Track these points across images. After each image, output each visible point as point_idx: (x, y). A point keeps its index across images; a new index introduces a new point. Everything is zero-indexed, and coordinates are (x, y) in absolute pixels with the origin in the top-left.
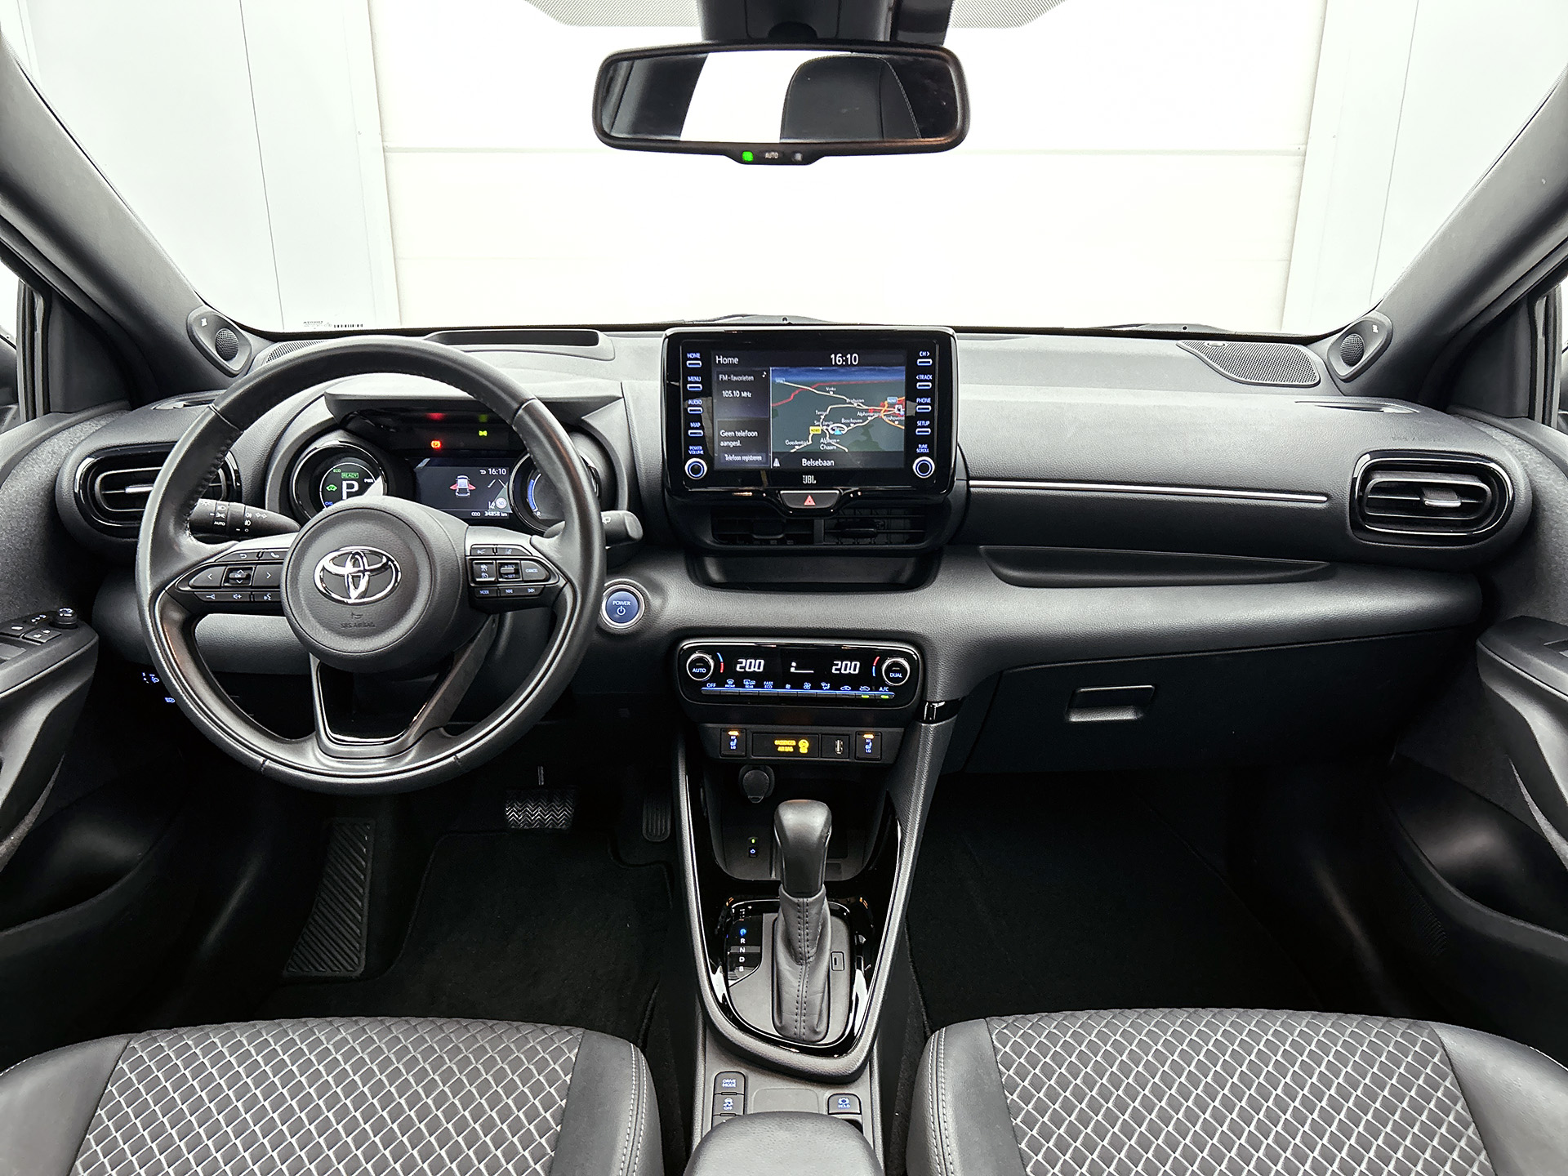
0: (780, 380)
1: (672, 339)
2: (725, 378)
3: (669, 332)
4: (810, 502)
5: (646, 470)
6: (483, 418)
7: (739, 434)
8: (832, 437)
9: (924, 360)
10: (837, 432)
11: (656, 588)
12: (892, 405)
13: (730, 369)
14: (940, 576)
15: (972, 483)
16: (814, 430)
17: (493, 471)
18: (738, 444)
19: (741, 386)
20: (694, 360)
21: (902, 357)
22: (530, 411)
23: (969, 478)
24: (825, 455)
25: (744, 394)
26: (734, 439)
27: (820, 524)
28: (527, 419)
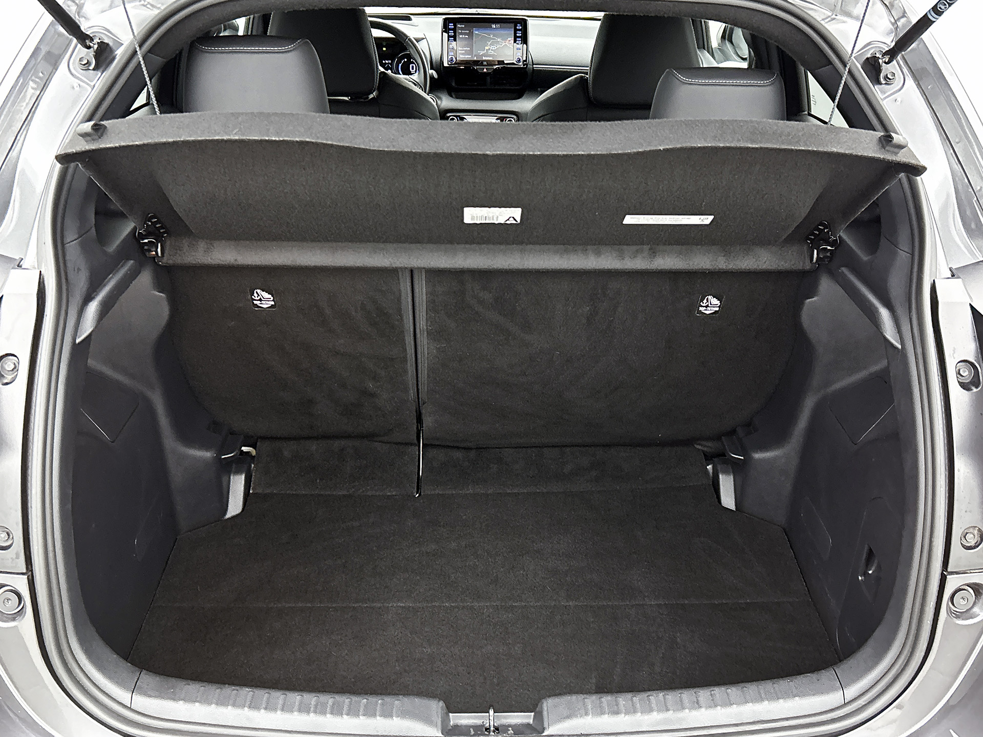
0: (477, 32)
1: (445, 20)
2: (460, 31)
3: (444, 17)
4: (485, 70)
5: (436, 61)
6: (384, 44)
7: (465, 49)
8: (492, 50)
9: (519, 27)
10: (494, 49)
11: (440, 98)
12: (509, 41)
13: (462, 29)
14: (523, 97)
15: (534, 66)
16: (487, 48)
17: (387, 62)
18: (464, 52)
19: (465, 34)
20: (451, 26)
21: (513, 25)
22: (410, 40)
23: (533, 64)
24: (490, 56)
25: (466, 36)
26: (463, 50)
27: (488, 78)
28: (409, 42)
